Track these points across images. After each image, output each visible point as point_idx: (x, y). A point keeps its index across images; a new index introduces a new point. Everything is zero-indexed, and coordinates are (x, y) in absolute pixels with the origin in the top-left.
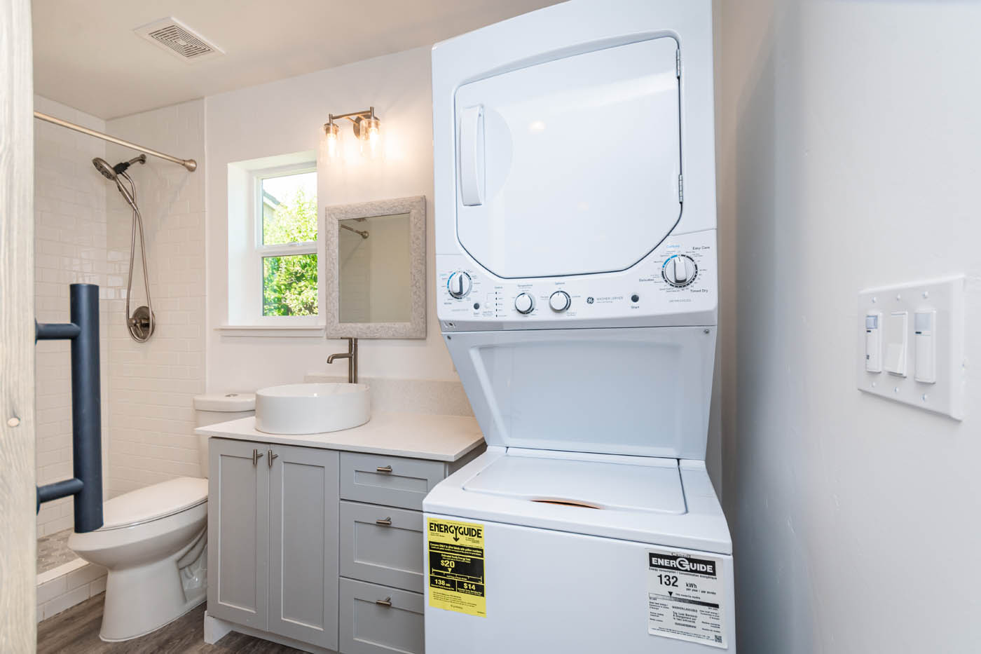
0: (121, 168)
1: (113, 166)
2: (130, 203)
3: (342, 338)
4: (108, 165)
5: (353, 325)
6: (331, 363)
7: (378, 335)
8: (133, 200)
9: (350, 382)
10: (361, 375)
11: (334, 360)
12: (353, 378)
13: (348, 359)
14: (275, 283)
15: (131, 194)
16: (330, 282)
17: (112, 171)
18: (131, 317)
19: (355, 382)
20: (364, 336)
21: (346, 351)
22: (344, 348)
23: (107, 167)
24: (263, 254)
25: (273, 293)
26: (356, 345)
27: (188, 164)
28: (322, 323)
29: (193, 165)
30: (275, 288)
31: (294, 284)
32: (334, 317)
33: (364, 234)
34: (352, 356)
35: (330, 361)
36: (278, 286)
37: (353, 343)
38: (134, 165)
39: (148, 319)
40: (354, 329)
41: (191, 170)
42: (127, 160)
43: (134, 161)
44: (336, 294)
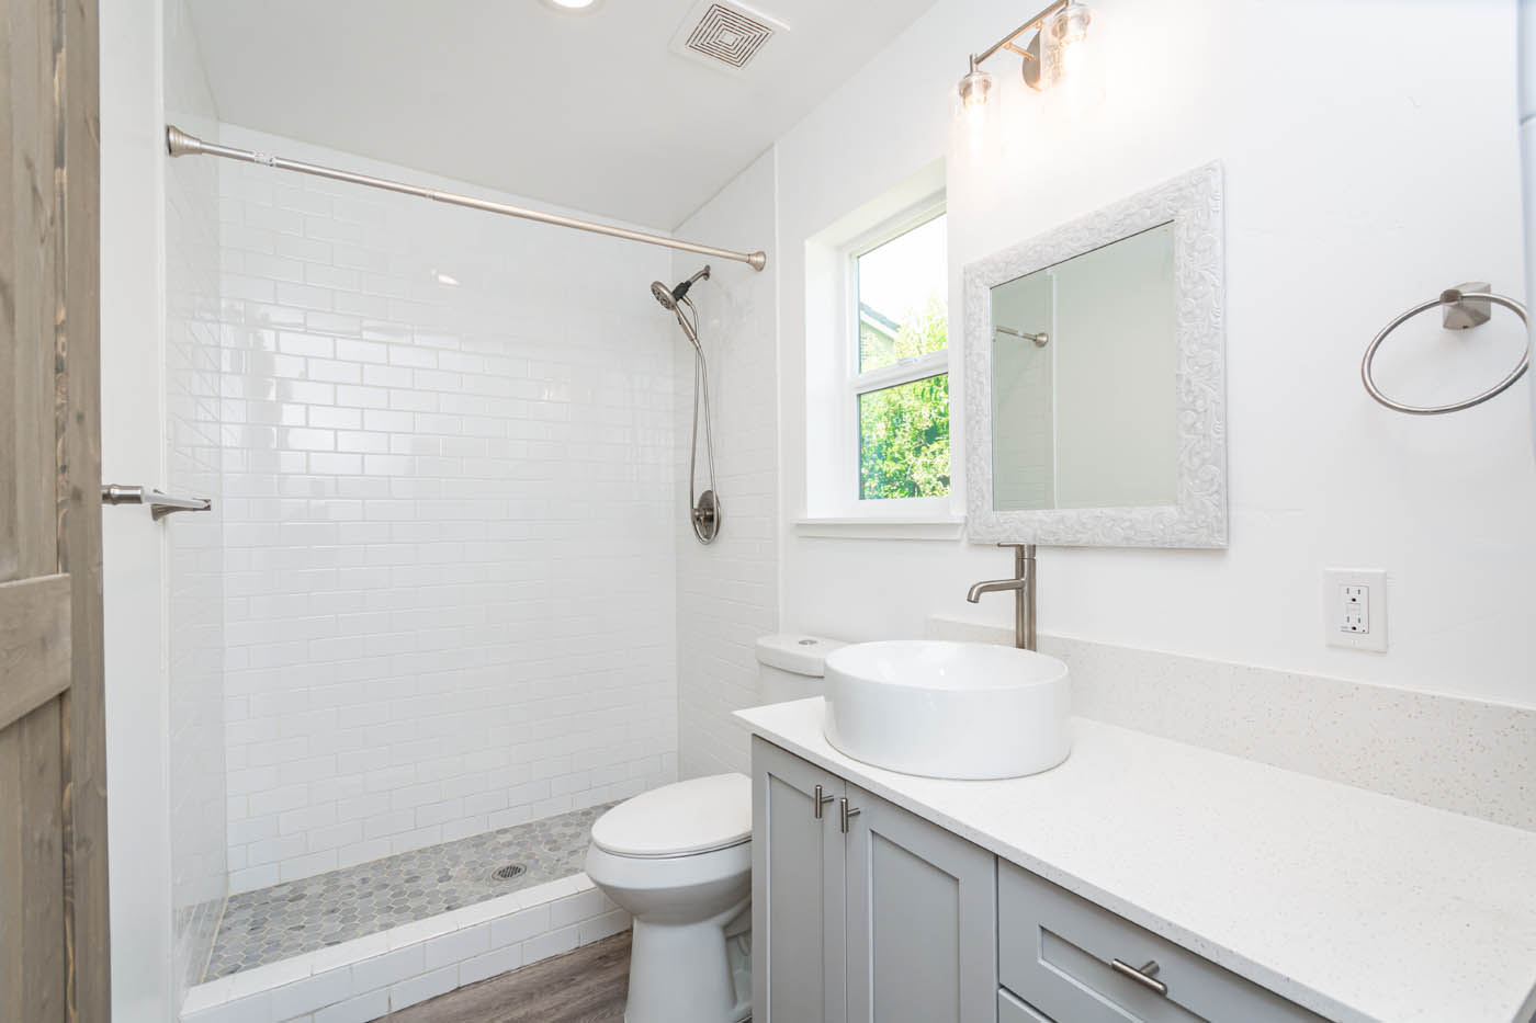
0: (682, 291)
1: (672, 290)
2: (692, 340)
3: (999, 545)
4: (666, 289)
5: (1022, 514)
6: (976, 601)
7: (1083, 539)
8: (696, 335)
9: (1021, 646)
10: (1043, 629)
11: (983, 595)
12: (1026, 639)
13: (1014, 591)
14: (895, 448)
15: (693, 327)
16: (973, 423)
17: (671, 298)
18: (696, 506)
19: (1030, 648)
20: (1052, 540)
21: (1009, 573)
22: (1004, 566)
23: (665, 292)
24: (859, 388)
25: (894, 464)
26: (1033, 562)
27: (754, 259)
28: (957, 514)
29: (760, 259)
30: (897, 455)
31: (924, 448)
32: (983, 497)
33: (1039, 338)
34: (1023, 586)
35: (973, 599)
36: (899, 452)
37: (1025, 558)
38: (697, 282)
39: (712, 510)
40: (1026, 524)
41: (759, 267)
42: (689, 278)
43: (696, 278)
44: (986, 449)
